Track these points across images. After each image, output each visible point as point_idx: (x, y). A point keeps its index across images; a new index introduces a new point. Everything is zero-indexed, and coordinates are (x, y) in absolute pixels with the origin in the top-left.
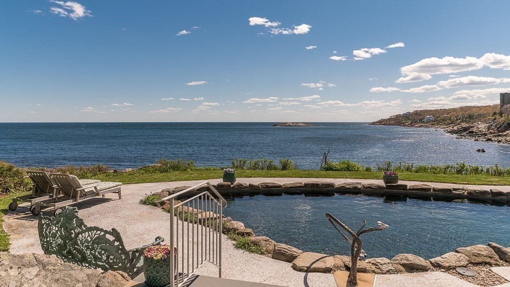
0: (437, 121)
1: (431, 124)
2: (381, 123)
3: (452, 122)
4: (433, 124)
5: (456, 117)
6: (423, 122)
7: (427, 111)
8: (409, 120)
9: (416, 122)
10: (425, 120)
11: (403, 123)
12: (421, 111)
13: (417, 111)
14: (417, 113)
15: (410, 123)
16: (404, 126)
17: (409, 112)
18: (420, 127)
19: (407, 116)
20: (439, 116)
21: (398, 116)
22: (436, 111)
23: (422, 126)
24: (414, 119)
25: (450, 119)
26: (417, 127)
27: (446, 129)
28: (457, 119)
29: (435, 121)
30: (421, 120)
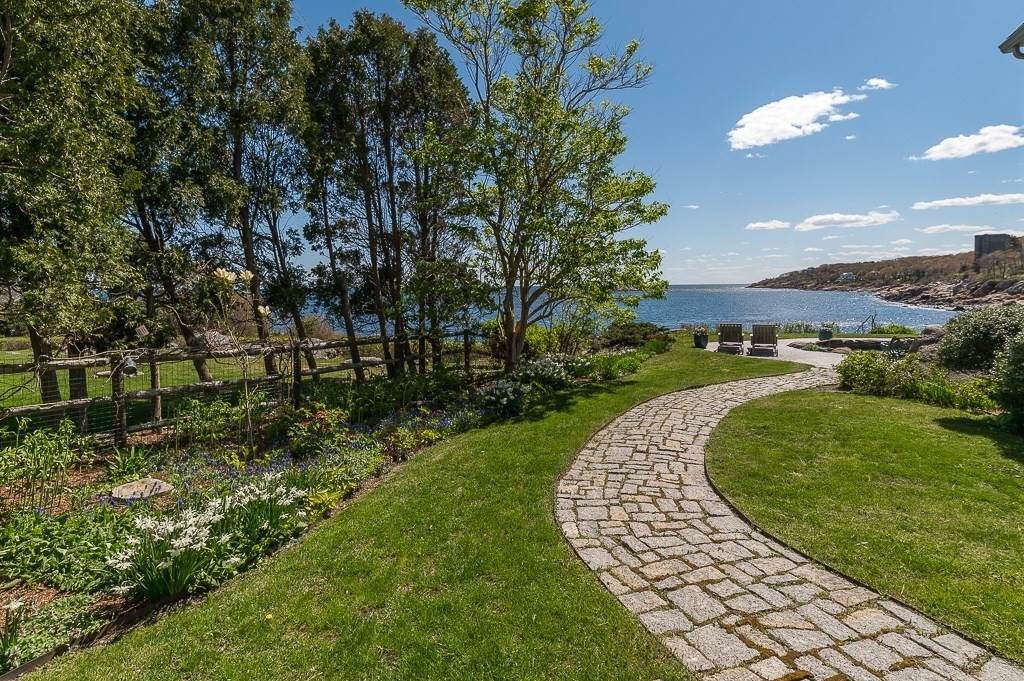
0: (860, 281)
1: (851, 286)
2: (765, 284)
3: (887, 281)
4: (854, 286)
5: (892, 275)
6: (837, 283)
7: (842, 265)
8: (812, 279)
9: (824, 283)
10: (840, 280)
11: (802, 285)
12: (832, 266)
13: (825, 265)
14: (825, 269)
15: (814, 284)
16: (805, 289)
17: (812, 268)
18: (831, 290)
19: (809, 274)
20: (864, 274)
21: (793, 275)
23: (835, 289)
24: (821, 279)
25: (883, 278)
26: (826, 290)
27: (878, 293)
28: (895, 278)
29: (857, 280)
30: (833, 280)
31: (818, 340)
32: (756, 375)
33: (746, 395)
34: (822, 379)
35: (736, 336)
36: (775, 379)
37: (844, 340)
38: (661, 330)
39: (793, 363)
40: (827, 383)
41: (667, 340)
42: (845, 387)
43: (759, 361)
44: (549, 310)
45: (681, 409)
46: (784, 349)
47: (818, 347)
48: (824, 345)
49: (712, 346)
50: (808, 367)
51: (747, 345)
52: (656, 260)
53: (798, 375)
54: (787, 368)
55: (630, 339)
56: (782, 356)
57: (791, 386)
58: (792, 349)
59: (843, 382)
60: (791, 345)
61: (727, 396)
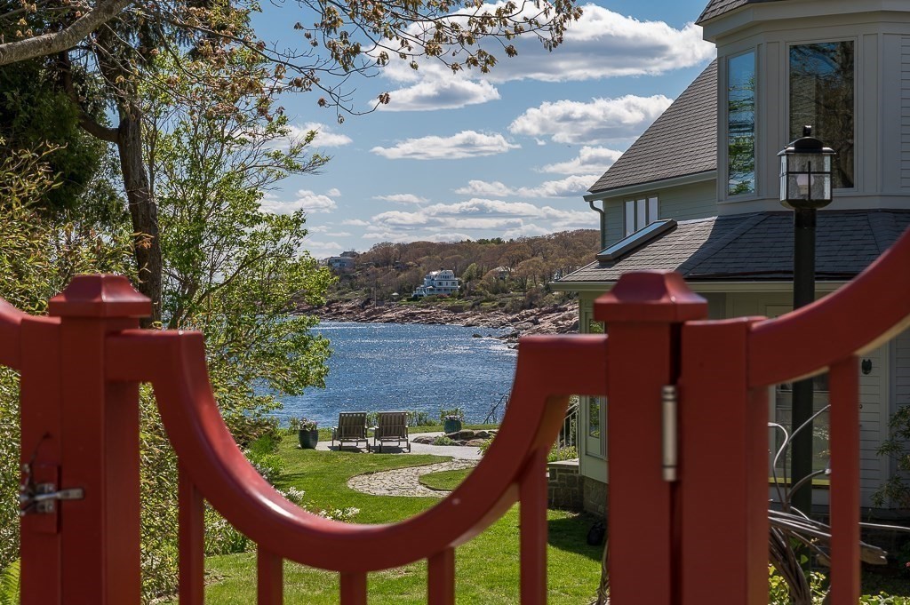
0: (470, 293)
1: (449, 309)
3: (531, 297)
4: (455, 310)
5: (543, 278)
6: (416, 299)
7: (426, 248)
8: (353, 287)
9: (384, 299)
10: (423, 290)
11: (329, 304)
12: (403, 248)
13: (385, 248)
14: (386, 257)
15: (358, 303)
16: (337, 315)
17: (353, 254)
18: (403, 319)
19: (345, 271)
20: (480, 274)
22: (463, 247)
23: (412, 315)
24: (377, 286)
25: (522, 287)
26: (391, 321)
27: (511, 330)
28: (549, 289)
29: (464, 292)
30: (406, 291)
31: (444, 433)
37: (476, 432)
47: (448, 441)
48: (454, 438)
60: (417, 441)
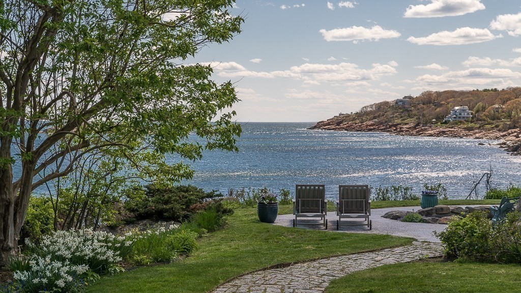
0: (478, 120)
1: (466, 129)
2: (338, 124)
3: (514, 122)
4: (469, 129)
6: (446, 123)
7: (452, 94)
8: (409, 116)
9: (428, 123)
10: (450, 118)
11: (395, 126)
12: (439, 94)
13: (429, 94)
14: (429, 99)
15: (412, 125)
16: (400, 132)
17: (410, 97)
18: (439, 134)
19: (405, 107)
20: (484, 109)
21: (382, 108)
22: (475, 93)
23: (444, 132)
24: (424, 116)
25: (509, 116)
26: (431, 135)
27: (502, 141)
29: (474, 119)
30: (440, 118)
31: (420, 208)
32: (349, 250)
33: (342, 270)
34: (425, 252)
35: (317, 206)
36: (372, 255)
37: (452, 207)
38: (210, 196)
39: (392, 237)
40: (431, 255)
41: (222, 211)
42: (450, 257)
43: (349, 236)
44: (67, 163)
45: (275, 284)
46: (378, 220)
47: (420, 217)
48: (428, 214)
49: (284, 220)
50: (409, 241)
51: (332, 216)
52: (227, 95)
53: (398, 250)
54: (383, 242)
55: (166, 210)
56: (376, 229)
57: (391, 260)
58: (388, 221)
59: (448, 253)
60: (387, 216)
61: (322, 272)
